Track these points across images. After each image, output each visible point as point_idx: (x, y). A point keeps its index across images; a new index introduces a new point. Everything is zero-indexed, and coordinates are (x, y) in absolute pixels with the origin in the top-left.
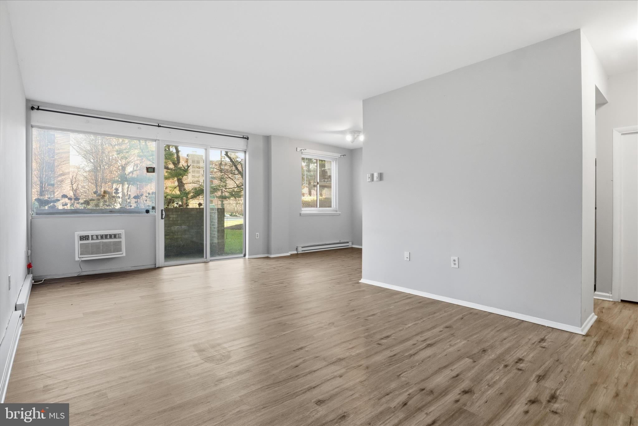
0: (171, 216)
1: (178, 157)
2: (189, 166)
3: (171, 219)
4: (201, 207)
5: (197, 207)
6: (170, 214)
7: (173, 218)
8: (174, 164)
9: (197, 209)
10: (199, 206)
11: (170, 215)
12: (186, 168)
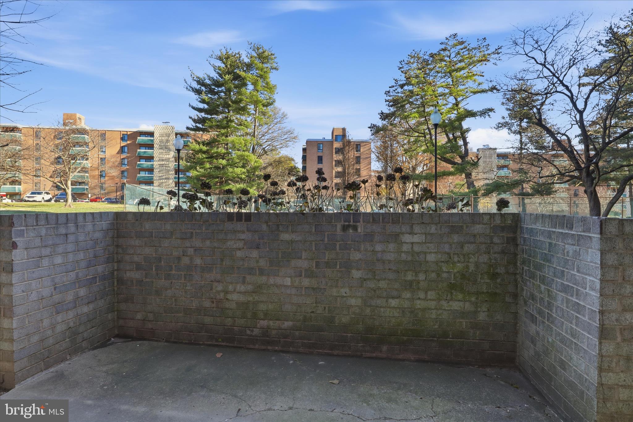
0: (407, 238)
1: (466, 150)
2: (480, 159)
3: (405, 248)
4: (505, 211)
5: (494, 210)
6: (404, 230)
7: (412, 243)
8: (460, 157)
9: (492, 215)
10: (499, 209)
11: (403, 233)
12: (476, 161)
